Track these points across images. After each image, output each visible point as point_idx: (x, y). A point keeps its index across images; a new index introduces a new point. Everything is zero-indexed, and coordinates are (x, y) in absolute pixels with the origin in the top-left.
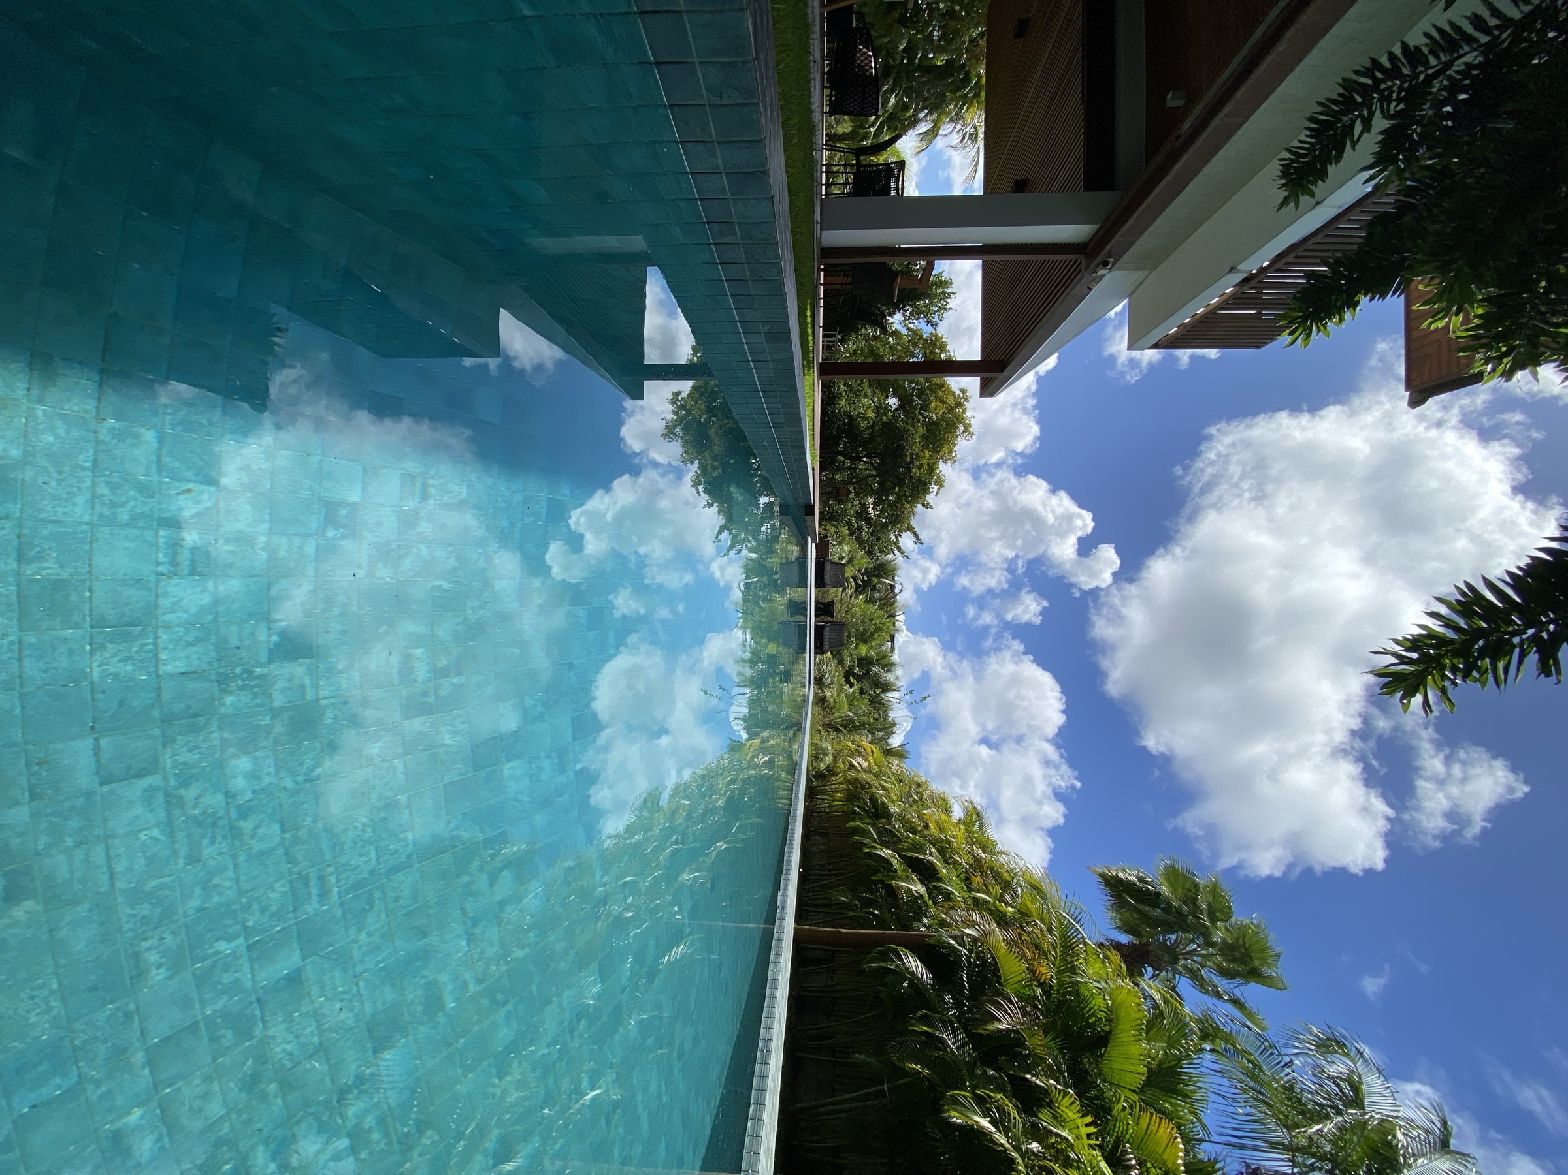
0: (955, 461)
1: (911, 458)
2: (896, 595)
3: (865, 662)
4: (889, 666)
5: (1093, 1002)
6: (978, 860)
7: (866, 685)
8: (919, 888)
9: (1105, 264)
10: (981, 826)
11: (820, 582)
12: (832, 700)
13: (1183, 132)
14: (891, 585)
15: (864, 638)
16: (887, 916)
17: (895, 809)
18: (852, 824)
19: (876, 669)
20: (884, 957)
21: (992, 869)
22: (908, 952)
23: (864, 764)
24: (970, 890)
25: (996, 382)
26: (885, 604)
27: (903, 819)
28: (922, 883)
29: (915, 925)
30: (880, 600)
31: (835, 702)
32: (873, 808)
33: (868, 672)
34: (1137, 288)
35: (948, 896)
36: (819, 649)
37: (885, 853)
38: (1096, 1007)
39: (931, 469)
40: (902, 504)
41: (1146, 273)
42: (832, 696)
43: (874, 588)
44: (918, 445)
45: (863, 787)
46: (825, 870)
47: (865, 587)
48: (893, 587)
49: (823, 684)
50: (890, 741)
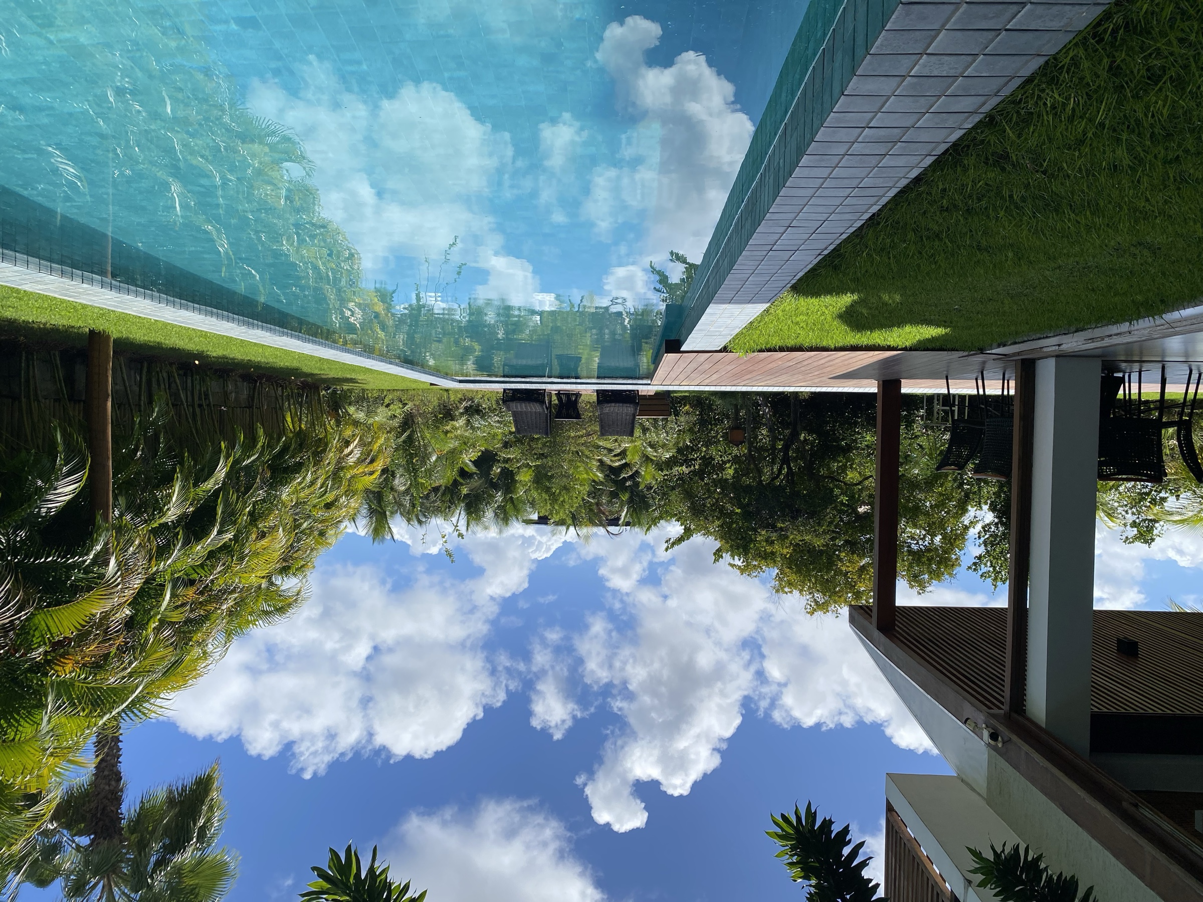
0: (777, 591)
1: (781, 529)
2: (604, 526)
3: (508, 480)
4: (504, 516)
5: (26, 725)
6: (218, 598)
7: (476, 482)
8: (172, 513)
9: (994, 736)
10: (267, 613)
11: (604, 397)
12: (448, 428)
13: (1142, 811)
14: (618, 519)
15: (541, 478)
16: (134, 468)
17: (286, 494)
18: (261, 432)
19: (499, 497)
20: (72, 451)
21: (206, 617)
22: (82, 484)
23: (351, 460)
24: (175, 583)
25: (866, 623)
26: (591, 510)
27: (270, 502)
28: (181, 518)
29: (122, 501)
30: (598, 504)
31: (447, 432)
32: (289, 467)
33: (495, 486)
34: (967, 784)
35: (163, 552)
36: (511, 397)
37: (221, 472)
38: (20, 728)
39: (768, 557)
40: (718, 519)
41: (984, 792)
42: (456, 429)
43: (614, 495)
44: (799, 538)
45: (316, 454)
46: (200, 399)
47: (615, 482)
48: (615, 522)
49: (471, 415)
50: (398, 516)
